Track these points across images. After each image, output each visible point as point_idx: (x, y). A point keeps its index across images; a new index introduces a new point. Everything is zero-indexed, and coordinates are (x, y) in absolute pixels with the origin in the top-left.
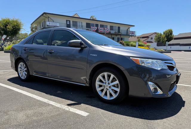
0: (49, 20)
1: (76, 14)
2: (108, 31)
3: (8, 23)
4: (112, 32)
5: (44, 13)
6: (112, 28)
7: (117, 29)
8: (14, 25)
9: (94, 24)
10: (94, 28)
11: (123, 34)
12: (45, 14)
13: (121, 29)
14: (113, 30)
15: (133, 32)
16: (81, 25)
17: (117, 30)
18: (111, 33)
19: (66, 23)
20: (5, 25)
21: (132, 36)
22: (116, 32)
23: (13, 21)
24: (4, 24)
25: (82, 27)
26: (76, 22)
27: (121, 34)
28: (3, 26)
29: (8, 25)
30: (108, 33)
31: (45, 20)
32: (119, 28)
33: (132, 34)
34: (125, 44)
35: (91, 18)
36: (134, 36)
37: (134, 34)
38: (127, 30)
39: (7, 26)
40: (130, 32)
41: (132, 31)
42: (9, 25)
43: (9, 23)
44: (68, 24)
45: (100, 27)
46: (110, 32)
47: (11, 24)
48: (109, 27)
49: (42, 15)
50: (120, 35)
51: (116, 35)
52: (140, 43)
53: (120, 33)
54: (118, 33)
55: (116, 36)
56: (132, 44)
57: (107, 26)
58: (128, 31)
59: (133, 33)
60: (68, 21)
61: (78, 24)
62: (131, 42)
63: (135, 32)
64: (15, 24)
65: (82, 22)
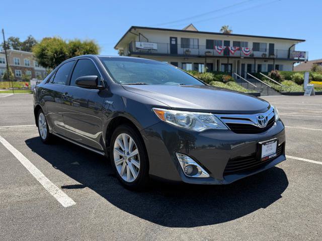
0: (141, 39)
1: (190, 25)
2: (247, 53)
3: (78, 47)
4: (257, 54)
5: (133, 27)
6: (256, 46)
7: (268, 48)
8: (86, 50)
9: (221, 41)
10: (219, 48)
11: (278, 57)
12: (133, 29)
13: (276, 48)
14: (259, 51)
15: (301, 52)
16: (197, 44)
17: (268, 51)
18: (255, 56)
19: (169, 43)
20: (73, 50)
21: (298, 61)
22: (265, 55)
23: (86, 44)
24: (71, 50)
25: (198, 48)
26: (188, 40)
27: (275, 57)
28: (70, 52)
29: (77, 49)
30: (248, 56)
31: (134, 39)
32: (272, 46)
33: (300, 57)
34: (282, 77)
35: (222, 30)
36: (303, 60)
37: (304, 57)
38: (290, 49)
39: (76, 51)
40: (294, 53)
41: (298, 52)
42: (78, 51)
43: (80, 47)
44: (173, 44)
45: (233, 46)
46: (253, 55)
47: (82, 48)
48: (250, 46)
49: (130, 30)
50: (274, 59)
51: (264, 59)
52: (315, 75)
53: (273, 55)
54: (269, 55)
55: (265, 61)
56: (298, 77)
57: (247, 43)
58: (291, 52)
59: (302, 54)
60: (173, 39)
61: (191, 43)
62: (294, 73)
63: (305, 52)
64: (89, 48)
65: (198, 40)
